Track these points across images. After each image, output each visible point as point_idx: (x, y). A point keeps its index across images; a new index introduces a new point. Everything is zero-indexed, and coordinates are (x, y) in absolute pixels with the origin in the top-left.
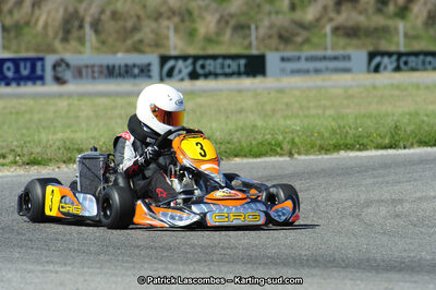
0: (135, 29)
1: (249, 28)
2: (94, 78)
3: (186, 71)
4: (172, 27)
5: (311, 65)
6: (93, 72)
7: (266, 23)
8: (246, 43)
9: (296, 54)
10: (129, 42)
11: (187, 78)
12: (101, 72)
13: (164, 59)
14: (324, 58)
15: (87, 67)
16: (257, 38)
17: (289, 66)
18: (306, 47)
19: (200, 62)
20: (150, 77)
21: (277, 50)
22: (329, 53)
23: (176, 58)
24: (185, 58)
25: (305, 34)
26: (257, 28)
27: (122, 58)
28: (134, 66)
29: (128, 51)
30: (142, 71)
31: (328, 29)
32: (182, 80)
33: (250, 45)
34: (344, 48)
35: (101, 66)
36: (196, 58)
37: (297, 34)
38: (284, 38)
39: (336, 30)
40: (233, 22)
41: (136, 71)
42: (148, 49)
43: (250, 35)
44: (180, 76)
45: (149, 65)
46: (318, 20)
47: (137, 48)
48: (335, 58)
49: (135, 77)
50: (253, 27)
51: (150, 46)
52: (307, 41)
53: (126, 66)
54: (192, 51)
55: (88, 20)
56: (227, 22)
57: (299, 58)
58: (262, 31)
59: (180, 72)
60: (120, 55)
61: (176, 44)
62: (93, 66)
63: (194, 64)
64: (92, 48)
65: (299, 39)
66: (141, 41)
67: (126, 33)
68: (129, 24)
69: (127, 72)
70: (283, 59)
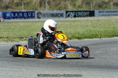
0: (59, 4)
1: (90, 3)
2: (48, 17)
3: (73, 15)
4: (69, 3)
5: (107, 14)
6: (48, 15)
7: (95, 2)
8: (89, 7)
9: (103, 10)
10: (58, 7)
11: (73, 17)
12: (50, 15)
13: (67, 12)
14: (111, 12)
15: (46, 14)
16: (92, 6)
17: (101, 14)
18: (106, 9)
19: (77, 13)
20: (63, 17)
21: (98, 9)
22: (112, 10)
23: (70, 12)
24: (73, 12)
25: (105, 5)
26: (92, 3)
27: (55, 12)
28: (59, 14)
29: (57, 10)
30: (61, 15)
31: (112, 4)
32: (72, 17)
33: (90, 8)
34: (116, 9)
35: (50, 14)
36: (76, 12)
37: (103, 5)
38: (100, 6)
39: (114, 4)
40: (86, 2)
41: (59, 15)
42: (62, 9)
43: (90, 6)
44: (71, 17)
45: (63, 13)
46: (109, 1)
47: (60, 9)
48: (114, 12)
49: (59, 17)
50: (91, 3)
51: (63, 8)
52: (106, 7)
53: (57, 14)
54: (75, 10)
55: (47, 1)
56: (84, 2)
57: (104, 12)
58: (94, 4)
59: (71, 15)
60: (55, 11)
61: (70, 8)
62: (48, 14)
63: (75, 13)
64: (47, 9)
65: (104, 7)
66: (61, 7)
67: (57, 5)
68: (58, 3)
69: (57, 15)
70: (99, 12)
